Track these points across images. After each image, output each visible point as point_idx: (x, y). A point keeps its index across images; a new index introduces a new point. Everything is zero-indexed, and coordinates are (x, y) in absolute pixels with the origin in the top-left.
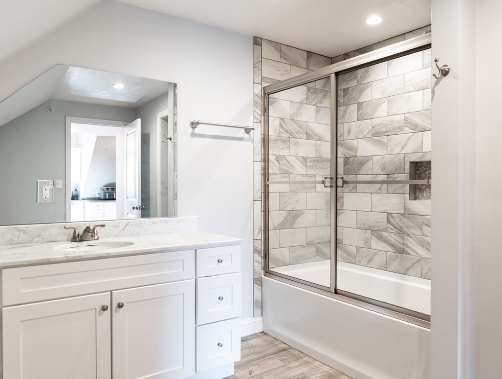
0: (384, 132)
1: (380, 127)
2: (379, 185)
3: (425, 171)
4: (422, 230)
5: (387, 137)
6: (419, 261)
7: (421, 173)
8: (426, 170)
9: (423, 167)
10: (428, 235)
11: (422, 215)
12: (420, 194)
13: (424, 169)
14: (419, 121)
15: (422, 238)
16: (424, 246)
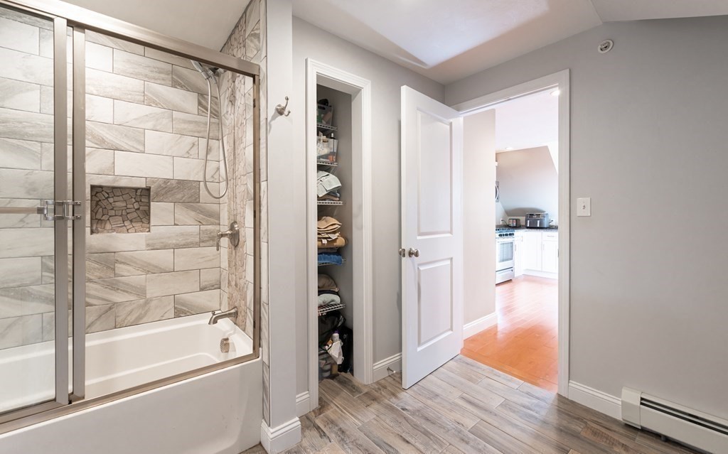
0: (33, 135)
1: (20, 126)
2: (22, 216)
3: (107, 198)
4: (114, 270)
5: (39, 145)
6: (110, 308)
7: (100, 200)
8: (109, 197)
9: (104, 193)
10: (125, 274)
11: (115, 252)
12: (99, 226)
13: (107, 196)
14: (107, 136)
15: (115, 280)
16: (118, 289)
